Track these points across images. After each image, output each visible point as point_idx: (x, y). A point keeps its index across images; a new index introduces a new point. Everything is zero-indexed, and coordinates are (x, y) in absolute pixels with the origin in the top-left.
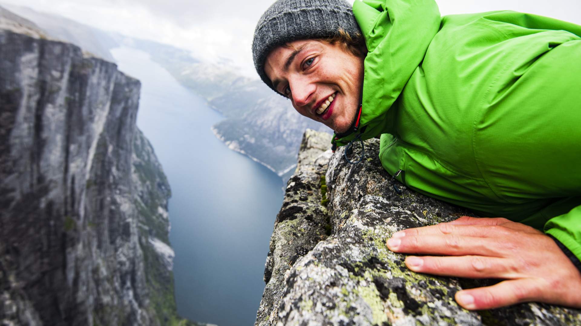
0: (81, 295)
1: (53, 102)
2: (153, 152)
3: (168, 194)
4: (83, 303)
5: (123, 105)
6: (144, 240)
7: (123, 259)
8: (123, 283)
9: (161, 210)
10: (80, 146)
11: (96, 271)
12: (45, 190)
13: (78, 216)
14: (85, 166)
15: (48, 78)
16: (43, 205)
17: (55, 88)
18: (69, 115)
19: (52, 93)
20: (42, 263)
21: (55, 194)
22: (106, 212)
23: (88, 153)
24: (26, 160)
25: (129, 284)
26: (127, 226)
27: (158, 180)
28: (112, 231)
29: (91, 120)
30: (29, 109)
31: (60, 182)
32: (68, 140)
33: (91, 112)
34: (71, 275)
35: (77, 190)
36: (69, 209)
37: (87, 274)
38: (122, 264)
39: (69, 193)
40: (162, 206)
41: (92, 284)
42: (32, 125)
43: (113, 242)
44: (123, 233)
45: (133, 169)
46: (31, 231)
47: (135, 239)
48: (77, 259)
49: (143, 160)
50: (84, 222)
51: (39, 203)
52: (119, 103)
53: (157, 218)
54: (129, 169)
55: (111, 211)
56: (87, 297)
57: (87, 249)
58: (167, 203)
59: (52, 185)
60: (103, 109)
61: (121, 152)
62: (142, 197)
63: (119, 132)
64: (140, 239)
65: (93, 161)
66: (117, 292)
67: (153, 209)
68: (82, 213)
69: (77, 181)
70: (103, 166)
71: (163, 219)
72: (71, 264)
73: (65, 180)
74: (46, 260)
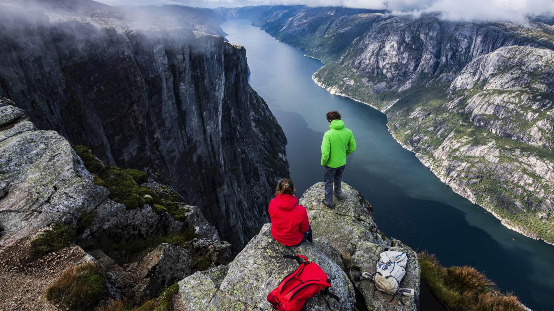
0: (232, 221)
1: (183, 80)
2: (267, 108)
3: (285, 142)
4: (234, 226)
5: (235, 72)
6: (271, 180)
7: (258, 194)
8: (261, 212)
9: (281, 155)
10: (210, 112)
11: (240, 204)
12: (194, 149)
13: (220, 165)
14: (217, 126)
15: (176, 62)
16: (195, 160)
17: (182, 69)
18: (197, 89)
19: (181, 73)
20: (203, 200)
21: (201, 150)
22: (239, 160)
23: (217, 117)
24: (176, 128)
25: (265, 212)
26: (256, 170)
27: (274, 130)
28: (246, 174)
29: (214, 89)
30: (168, 88)
31: (202, 141)
32: (200, 109)
33: (212, 83)
34: (223, 208)
35: (216, 147)
36: (213, 160)
37: (234, 206)
38: (258, 198)
39: (210, 149)
40: (281, 152)
41: (239, 213)
42: (174, 101)
43: (248, 182)
44: (254, 176)
45: (253, 124)
46: (191, 178)
47: (263, 179)
48: (225, 196)
49: (261, 115)
50: (225, 169)
51: (192, 159)
52: (232, 71)
53: (279, 161)
54: (250, 125)
55: (243, 159)
56: (237, 222)
57: (231, 189)
58: (285, 148)
59: (197, 144)
60: (220, 79)
61: (241, 111)
62: (264, 146)
63: (236, 96)
64: (268, 180)
65: (222, 122)
66: (257, 219)
67: (275, 154)
68: (222, 163)
69: (213, 139)
70: (230, 125)
71: (283, 162)
72: (222, 200)
73: (205, 139)
74: (205, 198)
